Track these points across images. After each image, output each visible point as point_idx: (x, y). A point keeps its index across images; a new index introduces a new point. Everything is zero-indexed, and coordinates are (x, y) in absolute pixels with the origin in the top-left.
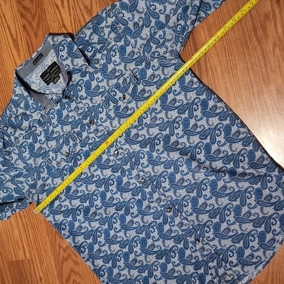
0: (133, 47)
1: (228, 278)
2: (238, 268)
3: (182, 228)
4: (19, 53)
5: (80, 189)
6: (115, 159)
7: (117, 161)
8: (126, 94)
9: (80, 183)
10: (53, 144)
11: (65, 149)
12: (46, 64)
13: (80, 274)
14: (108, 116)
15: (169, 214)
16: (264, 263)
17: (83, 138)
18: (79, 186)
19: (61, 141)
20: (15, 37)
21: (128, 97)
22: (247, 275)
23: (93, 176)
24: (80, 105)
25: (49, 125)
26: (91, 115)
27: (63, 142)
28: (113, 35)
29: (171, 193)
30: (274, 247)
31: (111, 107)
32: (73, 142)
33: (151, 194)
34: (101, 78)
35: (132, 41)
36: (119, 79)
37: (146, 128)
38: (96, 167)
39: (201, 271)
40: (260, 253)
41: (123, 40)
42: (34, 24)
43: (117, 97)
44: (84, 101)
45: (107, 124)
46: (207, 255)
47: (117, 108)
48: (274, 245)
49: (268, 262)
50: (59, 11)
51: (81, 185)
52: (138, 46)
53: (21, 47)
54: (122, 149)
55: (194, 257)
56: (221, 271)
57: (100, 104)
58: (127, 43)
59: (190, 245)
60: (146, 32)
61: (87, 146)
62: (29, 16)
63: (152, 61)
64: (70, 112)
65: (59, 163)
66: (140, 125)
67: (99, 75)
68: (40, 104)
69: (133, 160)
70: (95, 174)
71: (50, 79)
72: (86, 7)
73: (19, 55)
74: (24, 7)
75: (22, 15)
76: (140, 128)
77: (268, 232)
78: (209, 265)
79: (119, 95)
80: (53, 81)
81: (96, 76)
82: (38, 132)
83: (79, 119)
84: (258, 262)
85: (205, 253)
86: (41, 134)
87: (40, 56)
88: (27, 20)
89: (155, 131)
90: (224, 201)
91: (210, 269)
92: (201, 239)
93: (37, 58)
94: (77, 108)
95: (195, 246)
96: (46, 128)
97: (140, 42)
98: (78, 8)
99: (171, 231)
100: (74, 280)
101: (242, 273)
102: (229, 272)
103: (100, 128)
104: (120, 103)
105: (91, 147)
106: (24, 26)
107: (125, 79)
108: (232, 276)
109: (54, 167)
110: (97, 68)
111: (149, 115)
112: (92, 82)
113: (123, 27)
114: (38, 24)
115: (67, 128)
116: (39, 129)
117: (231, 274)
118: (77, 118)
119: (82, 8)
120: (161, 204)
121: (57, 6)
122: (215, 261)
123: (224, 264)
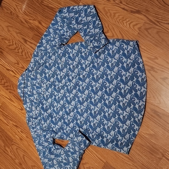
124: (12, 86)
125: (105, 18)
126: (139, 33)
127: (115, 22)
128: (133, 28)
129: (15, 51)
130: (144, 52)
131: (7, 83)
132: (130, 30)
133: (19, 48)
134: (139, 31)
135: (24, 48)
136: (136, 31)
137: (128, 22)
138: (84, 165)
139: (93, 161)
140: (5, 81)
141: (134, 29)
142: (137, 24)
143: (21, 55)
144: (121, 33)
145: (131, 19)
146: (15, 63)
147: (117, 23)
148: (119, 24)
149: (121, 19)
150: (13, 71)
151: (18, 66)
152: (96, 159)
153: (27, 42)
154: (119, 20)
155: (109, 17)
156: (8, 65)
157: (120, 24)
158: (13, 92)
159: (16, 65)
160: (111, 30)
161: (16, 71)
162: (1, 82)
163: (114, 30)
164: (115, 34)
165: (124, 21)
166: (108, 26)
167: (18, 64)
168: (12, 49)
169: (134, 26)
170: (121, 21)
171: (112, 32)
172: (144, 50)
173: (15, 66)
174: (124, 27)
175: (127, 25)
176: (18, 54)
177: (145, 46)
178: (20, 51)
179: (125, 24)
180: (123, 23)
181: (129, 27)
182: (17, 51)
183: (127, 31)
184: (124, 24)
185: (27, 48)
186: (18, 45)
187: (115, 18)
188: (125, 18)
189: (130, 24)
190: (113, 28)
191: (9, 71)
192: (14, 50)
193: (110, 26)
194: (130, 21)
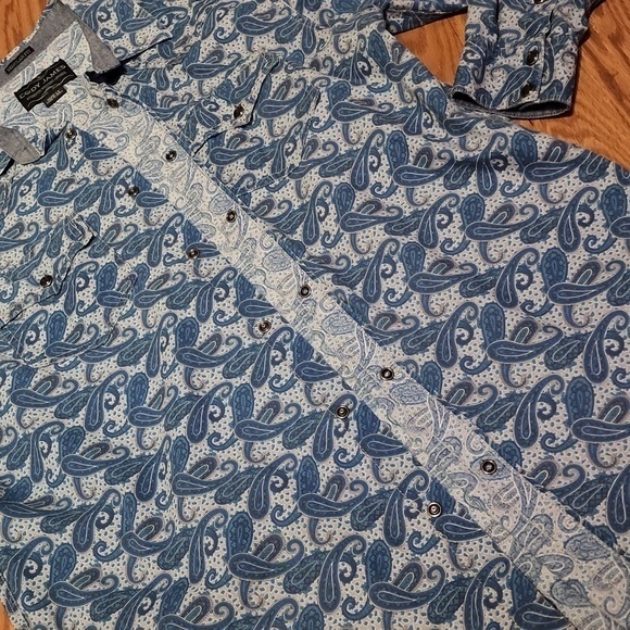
5: (65, 376)
8: (243, 103)
9: (72, 359)
10: (14, 257)
11: (46, 266)
12: (37, 67)
17: (103, 231)
18: (67, 369)
19: (38, 248)
21: (248, 108)
23: (115, 332)
27: (43, 251)
31: (199, 139)
32: (70, 241)
34: (183, 78)
36: (229, 73)
37: (293, 182)
38: (130, 304)
43: (219, 114)
47: (214, 138)
51: (74, 365)
61: (111, 250)
66: (277, 177)
70: (123, 325)
71: (40, 95)
76: (277, 182)
80: (44, 100)
87: (28, 52)
90: (533, 371)
93: (17, 58)
104: (225, 126)
105: (119, 252)
107: (247, 69)
115: (64, 211)
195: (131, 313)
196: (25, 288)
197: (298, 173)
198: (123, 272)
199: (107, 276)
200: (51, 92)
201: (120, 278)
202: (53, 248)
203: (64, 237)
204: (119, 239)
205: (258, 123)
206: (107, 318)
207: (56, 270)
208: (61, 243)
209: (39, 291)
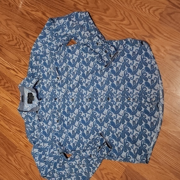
0: (47, 59)
1: (154, 99)
2: (153, 91)
3: (119, 100)
4: (16, 104)
5: (73, 129)
6: (74, 103)
7: (75, 103)
8: (57, 77)
9: (72, 127)
10: (50, 123)
11: (56, 120)
12: (26, 97)
13: (105, 167)
14: (59, 91)
15: (110, 101)
16: (159, 78)
17: (58, 108)
18: (72, 128)
19: (52, 118)
20: (11, 100)
21: (59, 77)
22: (159, 90)
23: (73, 119)
24: (47, 97)
25: (43, 118)
26: (54, 97)
27: (53, 118)
28: (38, 62)
29: (103, 92)
30: (156, 68)
31: (57, 86)
32: (55, 114)
33: (97, 101)
34: (46, 81)
35: (46, 58)
37: (74, 80)
38: (71, 114)
39: (143, 109)
40: (154, 76)
41: (42, 60)
42: (13, 89)
43: (56, 81)
44: (47, 95)
45: (61, 94)
46: (138, 100)
47: (59, 84)
48: (154, 67)
49: (160, 76)
50: (17, 76)
51: (73, 127)
52: (49, 57)
53: (15, 102)
54: (73, 96)
55: (134, 106)
56: (148, 100)
57: (53, 90)
58: (44, 60)
59: (128, 103)
60: (47, 51)
61: (61, 109)
62: (10, 88)
63: (56, 57)
64: (45, 104)
65: (58, 128)
67: (44, 80)
68: (34, 112)
69: (80, 96)
70: (73, 117)
71: (31, 100)
72: (24, 65)
73: (17, 105)
74: (7, 88)
75: (8, 91)
76: (72, 82)
77: (147, 65)
78: (143, 103)
79: (56, 79)
80: (33, 100)
81: (44, 82)
82: (42, 124)
83: (51, 103)
84: (157, 80)
85: (136, 100)
86: (43, 124)
87: (23, 97)
88: (10, 90)
89: (78, 77)
90: (122, 73)
91: (145, 104)
92: (129, 96)
93: (22, 99)
94: (46, 99)
95: (130, 102)
96: (43, 120)
97: (48, 56)
98: (22, 68)
99: (117, 107)
100: (105, 174)
101: (156, 92)
102: (152, 97)
103: (60, 98)
104: (58, 82)
105: (63, 108)
106: (11, 94)
107: (53, 72)
108: (155, 97)
109: (58, 131)
110: (42, 78)
111: (71, 74)
112: (44, 85)
113: (39, 57)
114: (15, 88)
115: (50, 111)
116: (41, 123)
117: (153, 97)
118: (50, 103)
119: (23, 67)
120: (104, 100)
121: (16, 75)
122: (143, 98)
123: (146, 96)
124: (13, 87)
125: (120, 4)
126: (160, 19)
127: (132, 8)
128: (153, 14)
129: (16, 47)
130: (168, 40)
131: (7, 83)
132: (150, 16)
133: (21, 44)
134: (161, 16)
135: (26, 44)
136: (157, 17)
137: (147, 7)
138: (101, 171)
139: (112, 166)
140: (5, 81)
141: (155, 14)
142: (157, 9)
143: (23, 51)
144: (139, 20)
145: (151, 4)
146: (16, 61)
147: (134, 9)
148: (136, 10)
149: (138, 5)
150: (14, 70)
151: (19, 64)
152: (116, 164)
153: (30, 36)
154: (137, 6)
155: (124, 3)
156: (8, 63)
157: (138, 10)
158: (15, 93)
159: (18, 62)
160: (127, 18)
161: (17, 70)
162: (1, 83)
163: (131, 17)
164: (132, 22)
165: (142, 6)
166: (124, 13)
167: (20, 61)
168: (12, 45)
169: (154, 11)
170: (138, 6)
171: (128, 19)
172: (168, 37)
173: (16, 64)
174: (142, 13)
175: (146, 11)
176: (20, 50)
177: (168, 34)
178: (22, 46)
179: (144, 10)
180: (141, 8)
181: (148, 13)
182: (18, 47)
183: (146, 17)
184: (142, 10)
185: (30, 42)
186: (19, 41)
187: (131, 4)
188: (143, 3)
189: (149, 10)
190: (130, 15)
191: (9, 70)
192: (14, 46)
193: (126, 13)
194: (150, 6)
195: (72, 114)
196: (56, 125)
197: (74, 78)
198: (66, 110)
199: (64, 113)
200: (32, 98)
201: (66, 112)
202: (54, 116)
203: (54, 114)
204: (61, 107)
205: (62, 77)
206: (70, 118)
207: (58, 119)
208: (54, 115)
209: (58, 123)
